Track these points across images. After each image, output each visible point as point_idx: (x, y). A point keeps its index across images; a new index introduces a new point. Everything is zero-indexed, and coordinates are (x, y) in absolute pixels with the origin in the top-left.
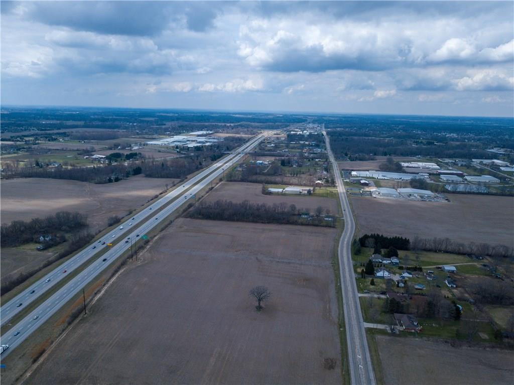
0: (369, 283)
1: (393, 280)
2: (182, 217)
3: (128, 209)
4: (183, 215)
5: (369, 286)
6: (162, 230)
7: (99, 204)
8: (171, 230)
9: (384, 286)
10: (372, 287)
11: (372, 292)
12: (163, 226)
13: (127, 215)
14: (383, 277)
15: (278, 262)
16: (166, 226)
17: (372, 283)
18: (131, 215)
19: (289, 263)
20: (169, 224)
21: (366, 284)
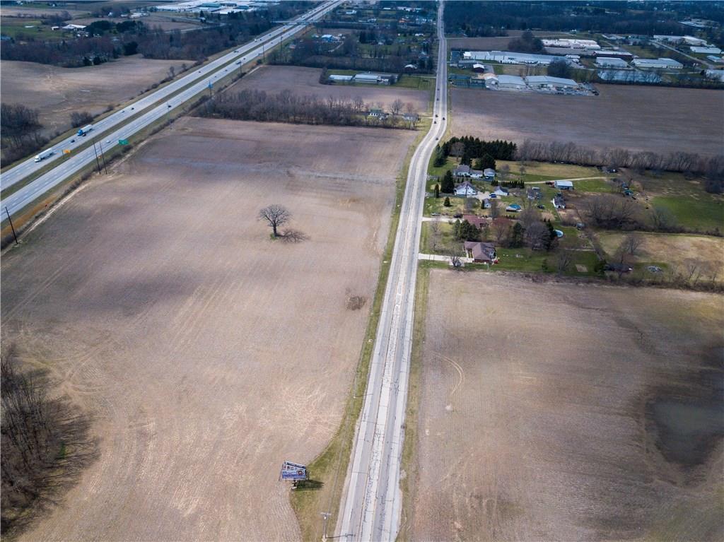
0: (442, 204)
1: (478, 200)
2: (190, 115)
3: (108, 104)
4: (191, 112)
5: (441, 207)
6: (155, 132)
7: (64, 97)
8: (168, 132)
9: (462, 207)
10: (445, 209)
11: (444, 215)
12: (157, 127)
13: (104, 113)
14: (464, 196)
15: (319, 177)
16: (162, 128)
17: (447, 204)
18: (112, 112)
19: (335, 178)
20: (167, 124)
21: (437, 205)
